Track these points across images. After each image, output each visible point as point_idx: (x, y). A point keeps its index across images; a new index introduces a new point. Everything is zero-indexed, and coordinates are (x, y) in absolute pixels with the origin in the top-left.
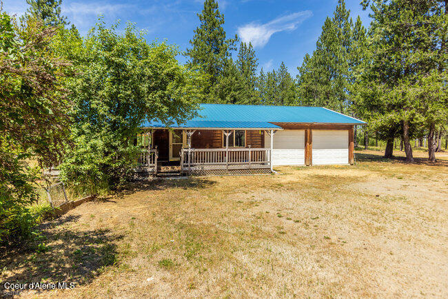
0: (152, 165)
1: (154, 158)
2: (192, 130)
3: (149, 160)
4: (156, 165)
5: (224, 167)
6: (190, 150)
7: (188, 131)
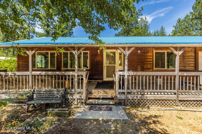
0: (79, 90)
1: (82, 83)
2: (129, 48)
3: (76, 84)
4: (84, 90)
5: (174, 97)
6: (126, 73)
7: (124, 48)
